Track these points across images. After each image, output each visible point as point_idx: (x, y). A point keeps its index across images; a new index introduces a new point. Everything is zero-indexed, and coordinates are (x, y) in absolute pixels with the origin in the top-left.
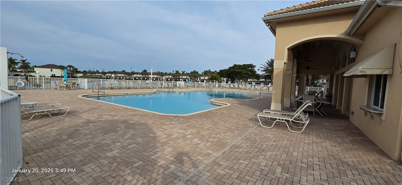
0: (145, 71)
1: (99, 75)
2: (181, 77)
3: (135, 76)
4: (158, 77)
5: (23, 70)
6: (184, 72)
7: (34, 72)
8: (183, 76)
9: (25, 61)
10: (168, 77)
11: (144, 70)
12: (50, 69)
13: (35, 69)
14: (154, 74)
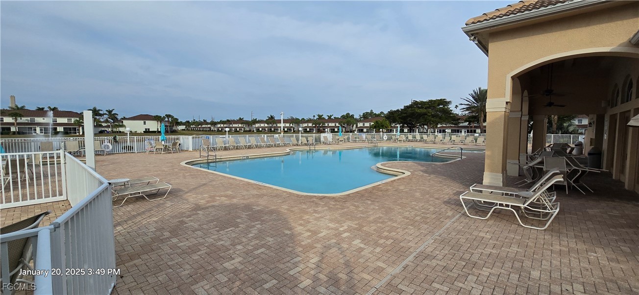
0: (272, 117)
1: (206, 126)
2: (326, 125)
3: (257, 125)
4: (291, 125)
5: (109, 124)
6: (331, 116)
7: (123, 126)
8: (330, 122)
9: (112, 111)
10: (306, 125)
11: (270, 116)
12: (142, 122)
13: (125, 122)
14: (285, 121)
